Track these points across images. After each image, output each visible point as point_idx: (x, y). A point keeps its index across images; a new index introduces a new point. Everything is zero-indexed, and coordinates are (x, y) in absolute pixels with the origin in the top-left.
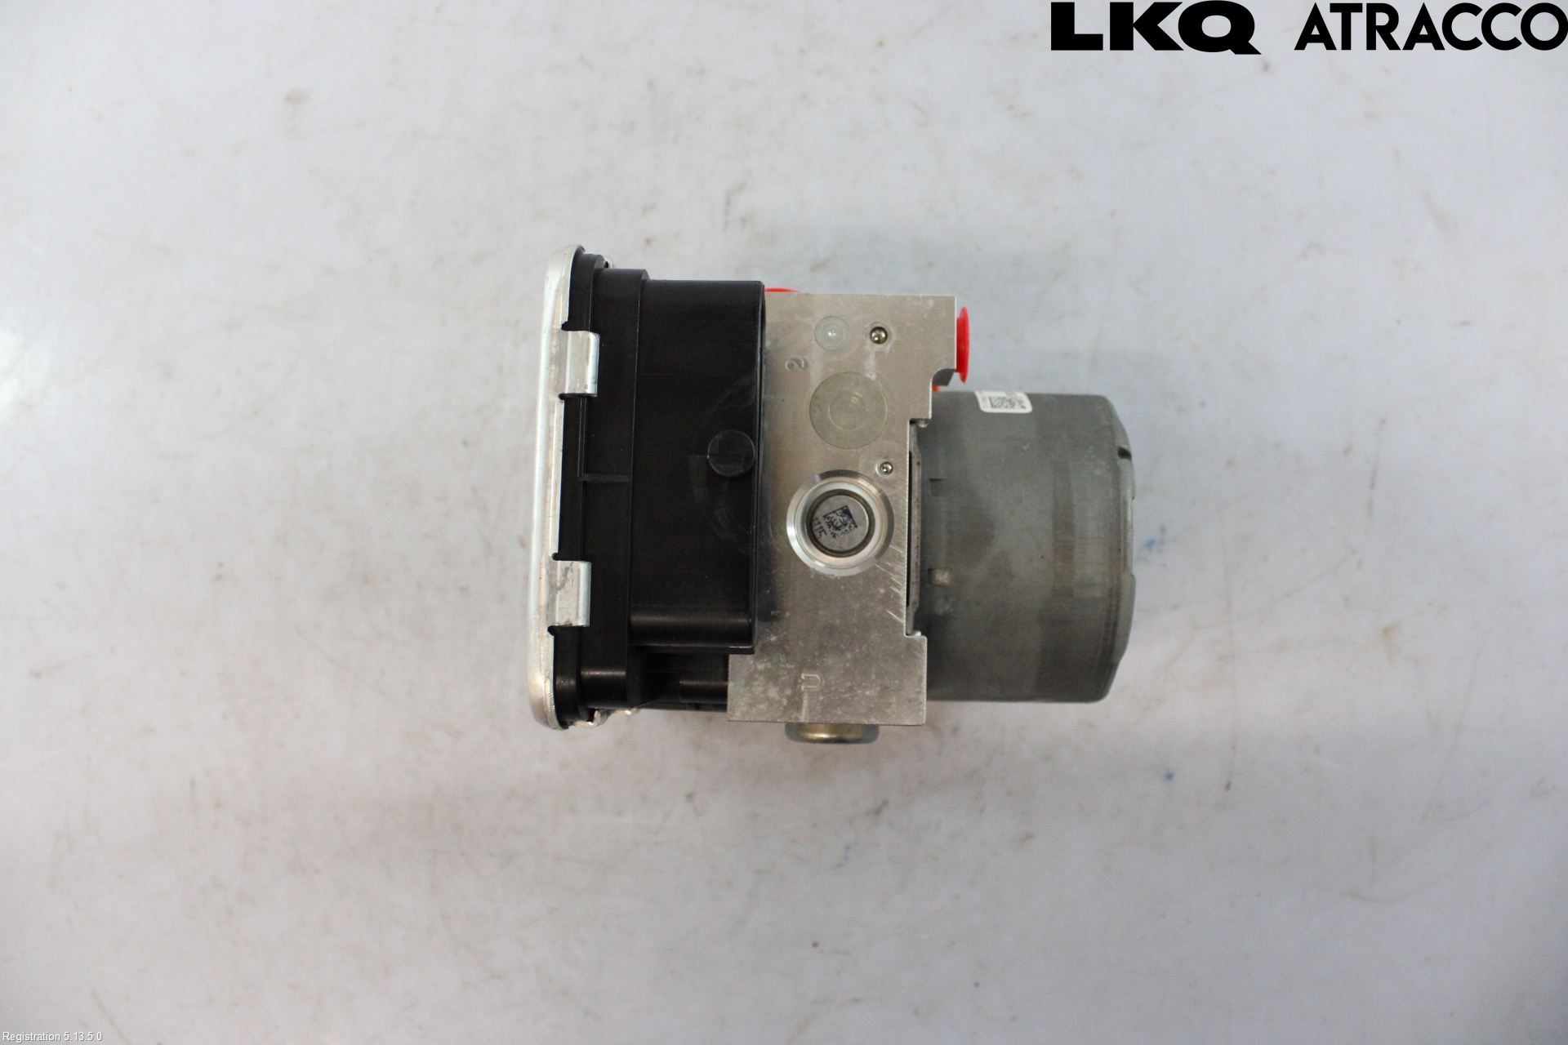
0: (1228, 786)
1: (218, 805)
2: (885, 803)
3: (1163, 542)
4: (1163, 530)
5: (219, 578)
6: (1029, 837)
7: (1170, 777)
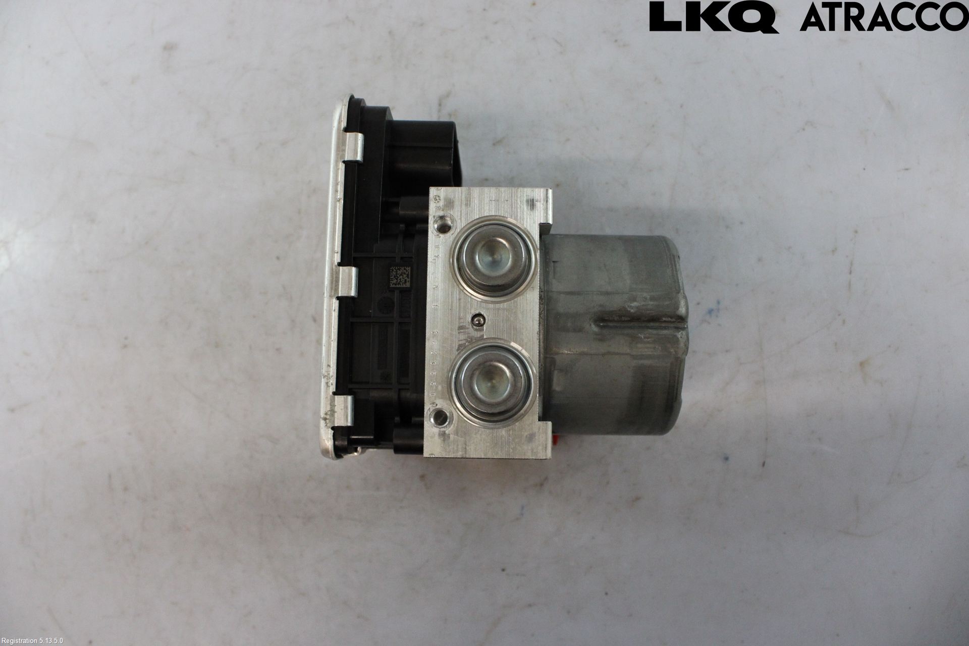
0: (764, 465)
1: (126, 489)
2: (546, 479)
3: (718, 310)
4: (718, 302)
5: (125, 346)
6: (638, 499)
7: (727, 459)
